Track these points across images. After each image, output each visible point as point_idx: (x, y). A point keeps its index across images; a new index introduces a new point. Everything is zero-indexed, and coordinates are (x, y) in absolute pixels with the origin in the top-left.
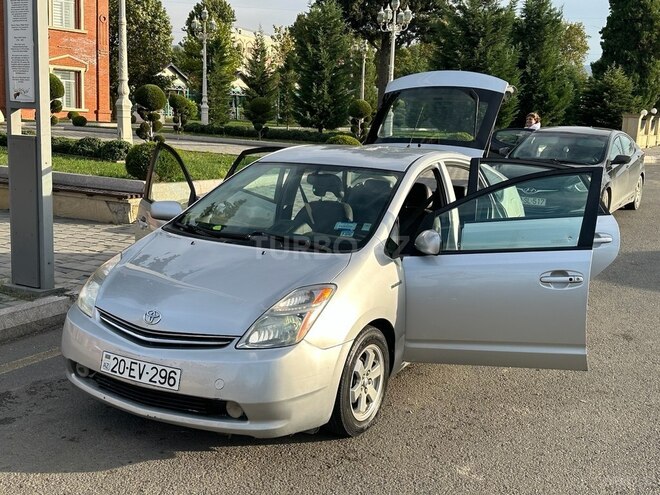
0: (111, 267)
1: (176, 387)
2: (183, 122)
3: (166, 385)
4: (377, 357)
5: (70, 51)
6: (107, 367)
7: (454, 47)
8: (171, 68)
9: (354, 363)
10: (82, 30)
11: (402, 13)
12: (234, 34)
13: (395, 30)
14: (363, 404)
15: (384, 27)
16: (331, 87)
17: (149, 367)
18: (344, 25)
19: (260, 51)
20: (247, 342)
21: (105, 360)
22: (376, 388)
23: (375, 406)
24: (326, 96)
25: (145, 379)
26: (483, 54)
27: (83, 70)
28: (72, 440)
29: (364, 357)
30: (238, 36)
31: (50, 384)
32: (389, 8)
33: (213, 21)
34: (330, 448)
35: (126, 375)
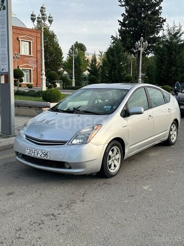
0: (30, 122)
1: (48, 158)
2: (66, 86)
3: (45, 157)
4: (118, 151)
5: (27, 63)
6: (27, 153)
7: (164, 55)
8: (63, 68)
9: (109, 152)
10: (32, 55)
11: (144, 43)
12: (86, 55)
13: (142, 50)
14: (112, 167)
15: (138, 49)
16: (119, 71)
17: (40, 151)
18: (123, 48)
19: (94, 60)
20: (71, 143)
21: (27, 150)
22: (118, 162)
23: (117, 168)
24: (117, 75)
25: (39, 156)
26: (175, 57)
27: (32, 69)
28: (17, 178)
29: (113, 151)
30: (87, 56)
31: (11, 163)
32: (139, 42)
33: (76, 50)
34: (101, 181)
35: (33, 155)
